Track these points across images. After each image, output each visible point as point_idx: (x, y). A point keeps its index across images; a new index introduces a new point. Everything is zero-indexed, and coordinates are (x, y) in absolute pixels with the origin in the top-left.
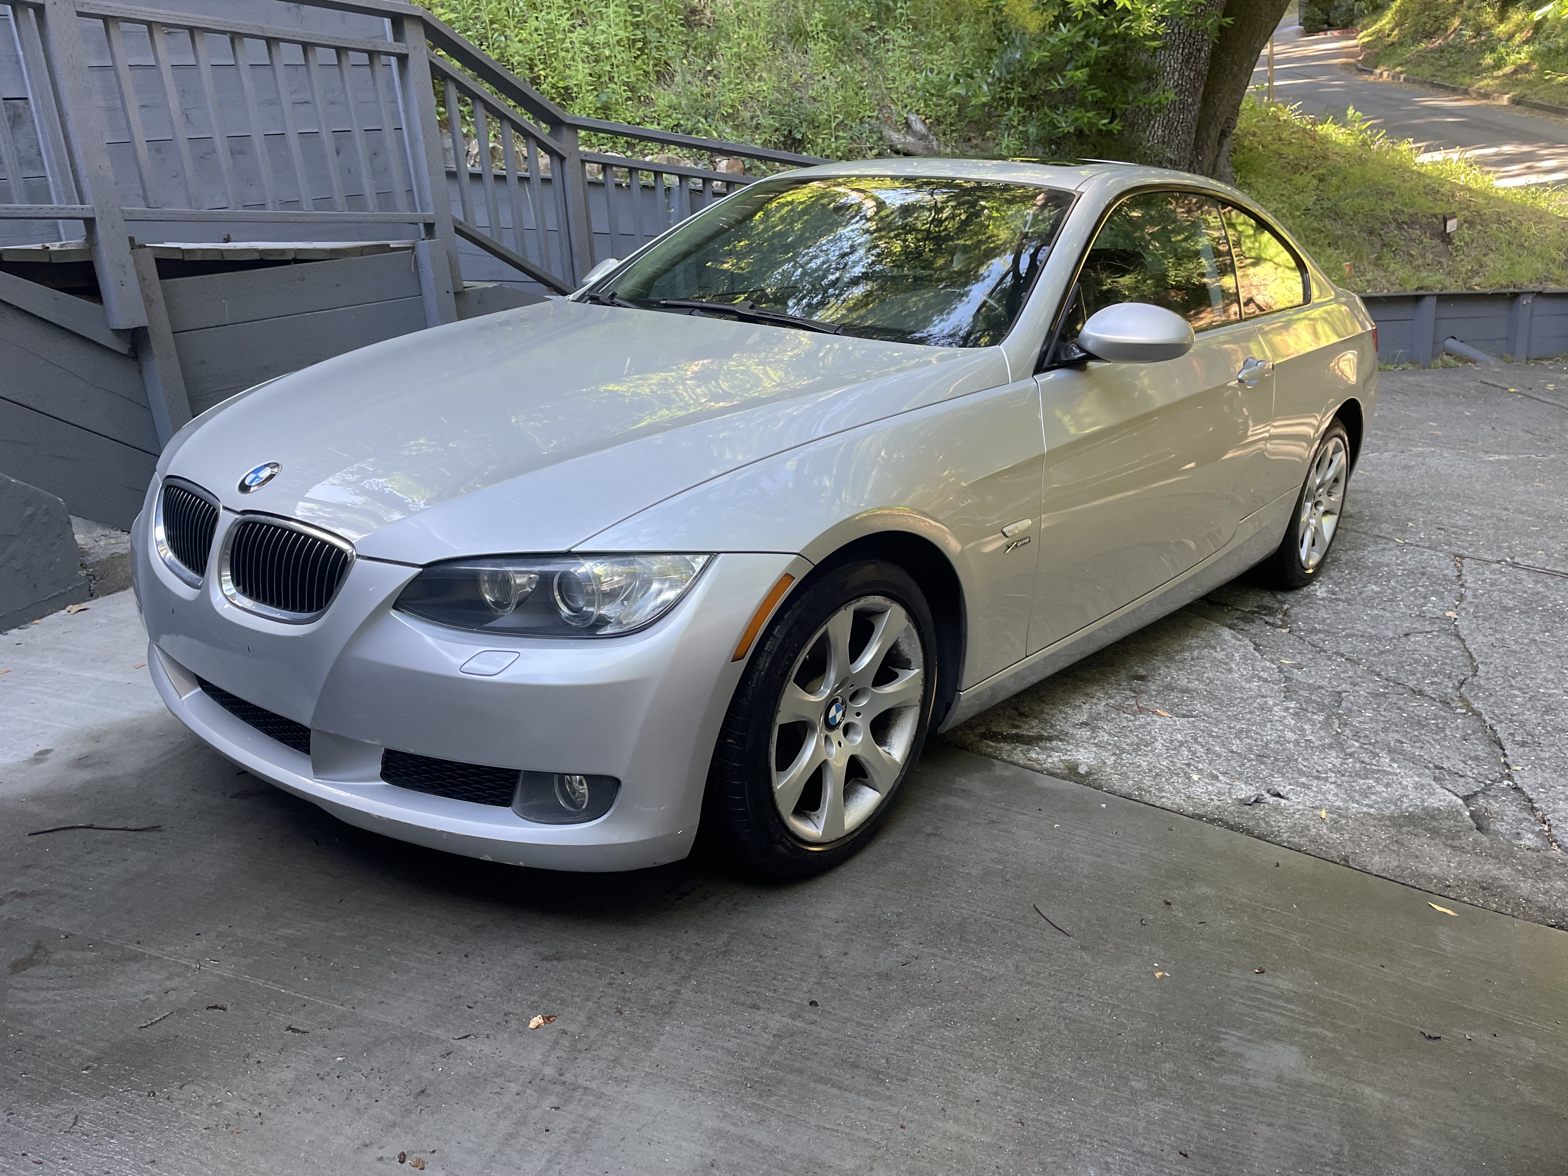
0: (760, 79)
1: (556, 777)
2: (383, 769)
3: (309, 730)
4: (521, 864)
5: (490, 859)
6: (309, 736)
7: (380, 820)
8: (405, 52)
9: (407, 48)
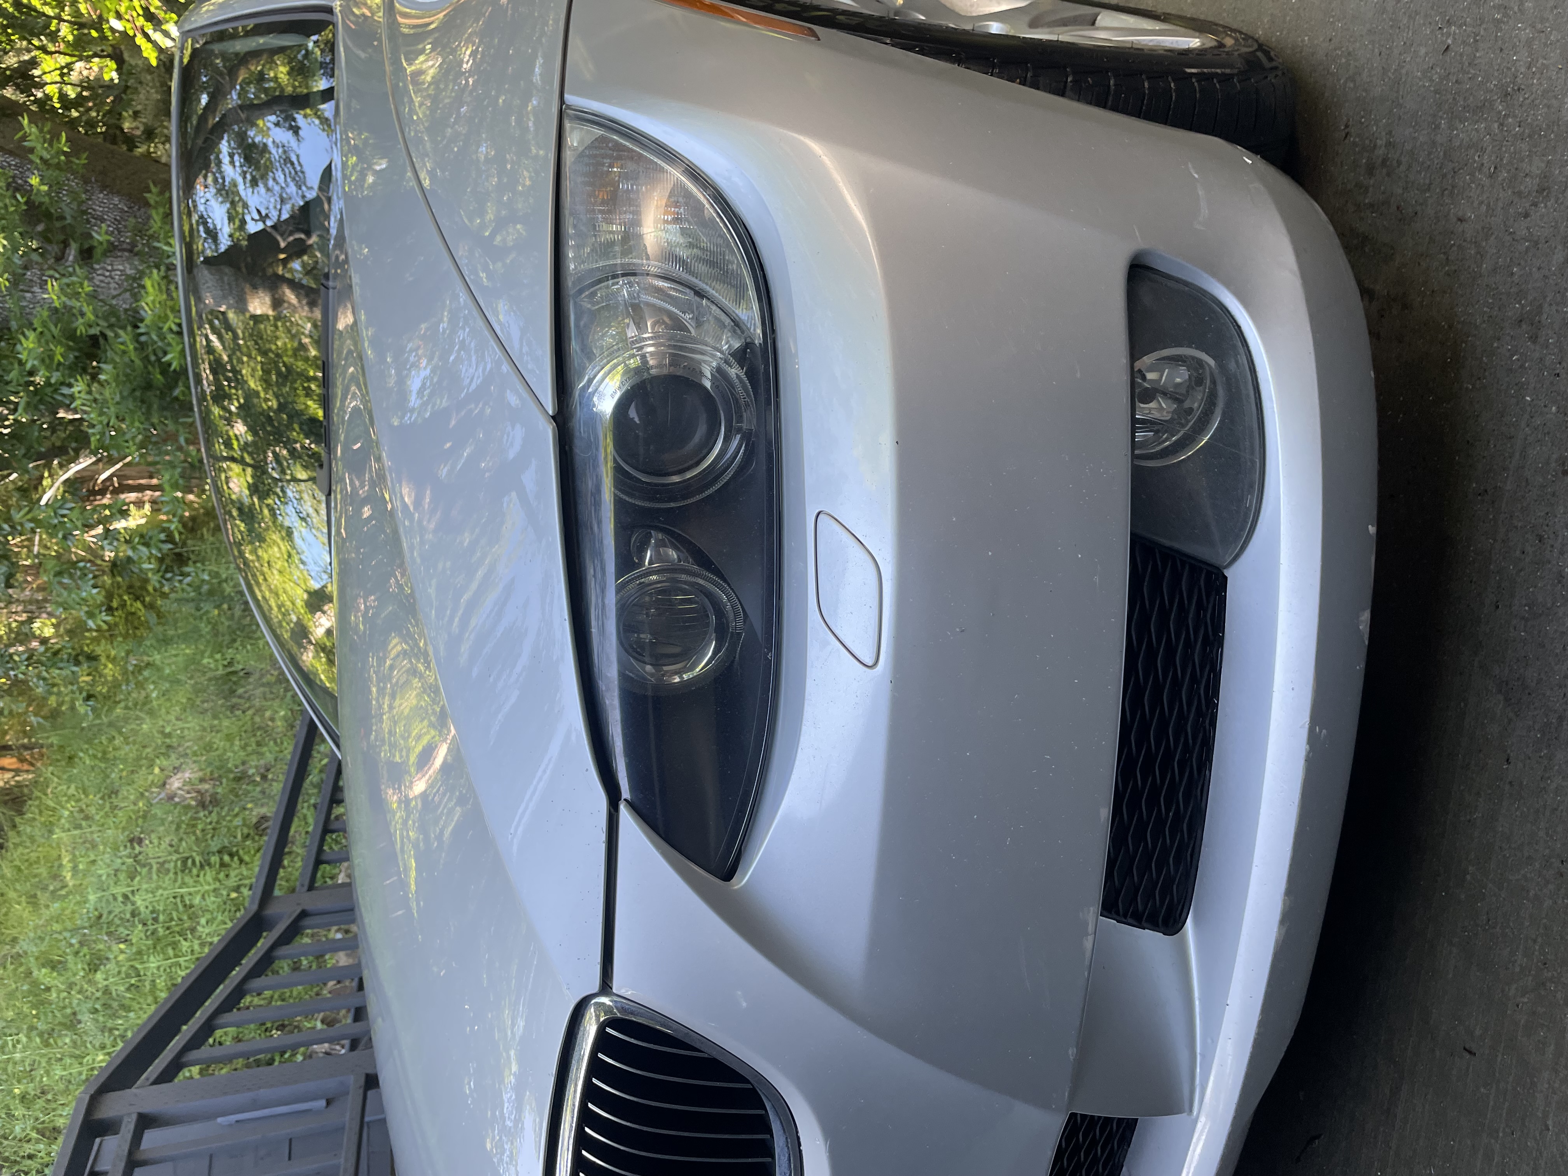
0: (272, 719)
1: (1137, 462)
2: (1155, 927)
3: (1073, 1116)
4: (1372, 529)
5: (1366, 616)
6: (1084, 1116)
7: (1289, 918)
8: (134, 1117)
9: (129, 1114)
